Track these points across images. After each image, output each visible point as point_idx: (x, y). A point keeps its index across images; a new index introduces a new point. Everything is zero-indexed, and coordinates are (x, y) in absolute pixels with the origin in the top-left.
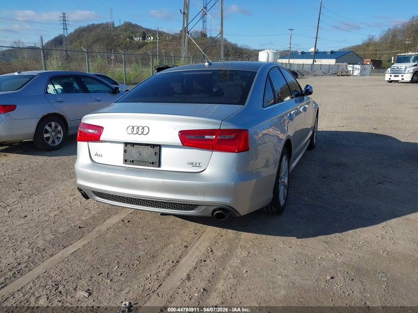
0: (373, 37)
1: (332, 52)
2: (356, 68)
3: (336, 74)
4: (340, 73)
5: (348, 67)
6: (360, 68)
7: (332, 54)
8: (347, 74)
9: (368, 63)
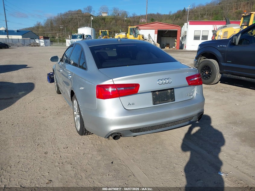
0: (40, 23)
1: (18, 31)
2: (41, 42)
3: (30, 45)
4: (33, 45)
5: (36, 41)
6: (43, 41)
7: (18, 32)
8: (38, 45)
9: (42, 38)
